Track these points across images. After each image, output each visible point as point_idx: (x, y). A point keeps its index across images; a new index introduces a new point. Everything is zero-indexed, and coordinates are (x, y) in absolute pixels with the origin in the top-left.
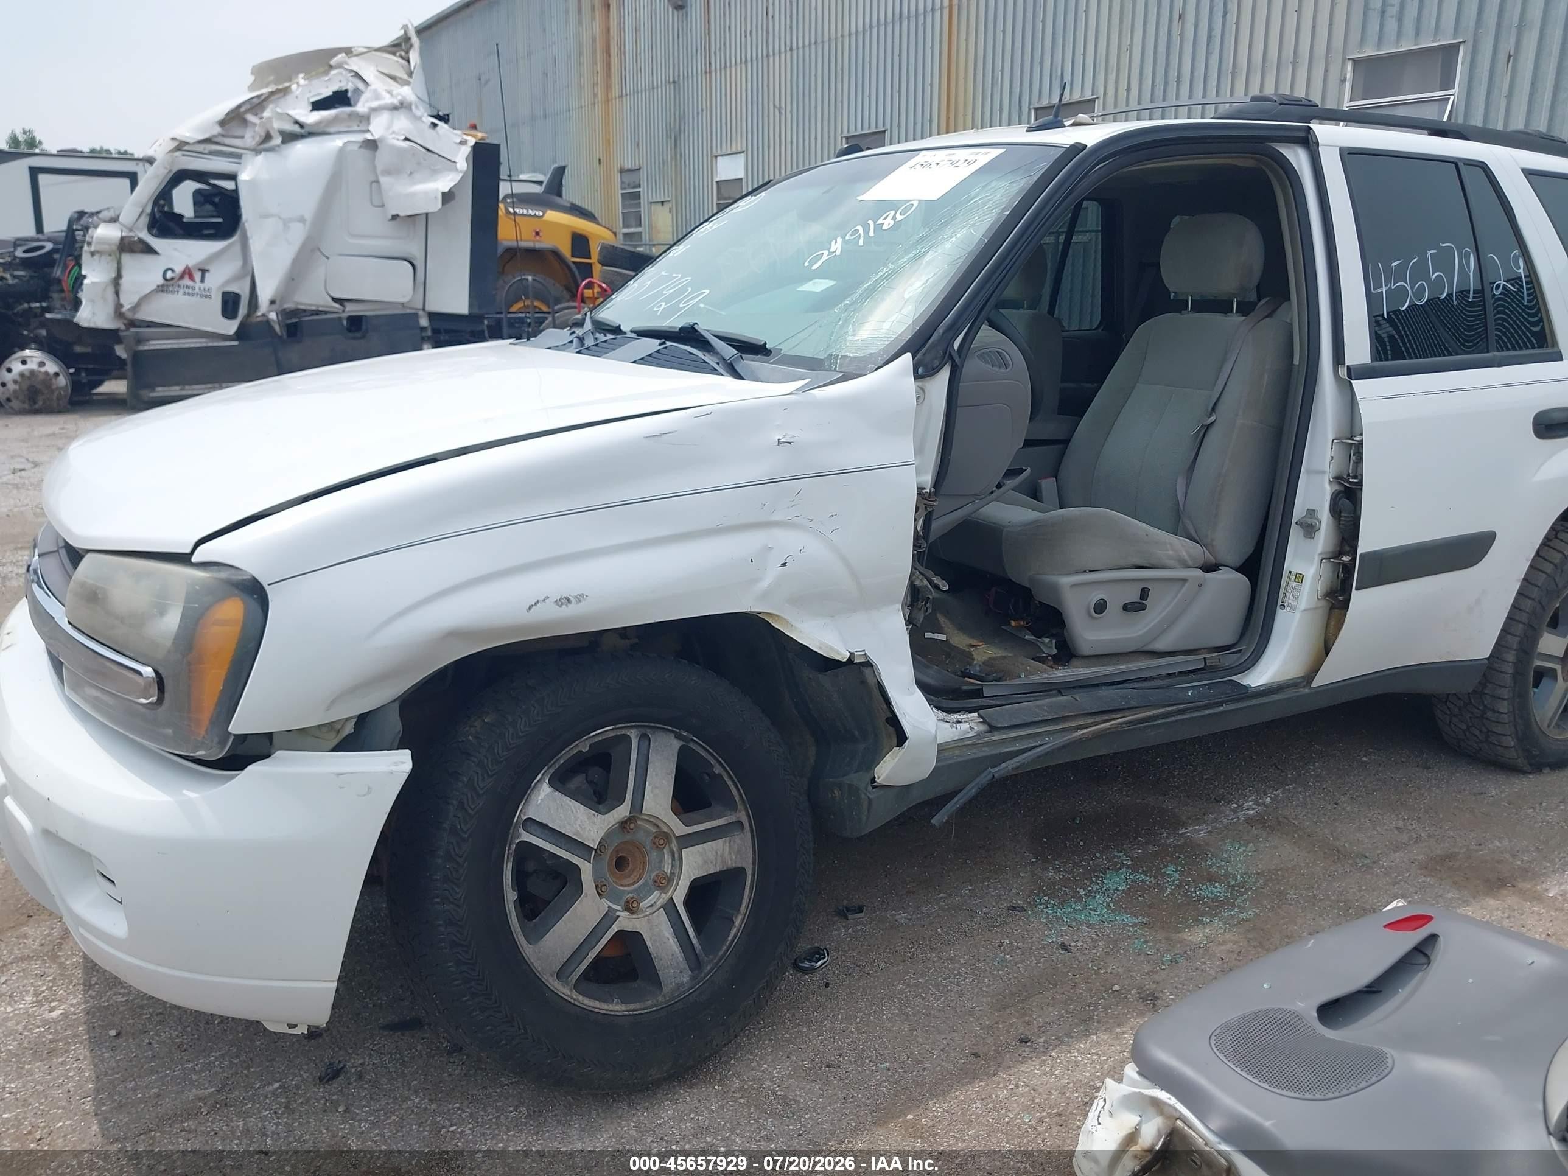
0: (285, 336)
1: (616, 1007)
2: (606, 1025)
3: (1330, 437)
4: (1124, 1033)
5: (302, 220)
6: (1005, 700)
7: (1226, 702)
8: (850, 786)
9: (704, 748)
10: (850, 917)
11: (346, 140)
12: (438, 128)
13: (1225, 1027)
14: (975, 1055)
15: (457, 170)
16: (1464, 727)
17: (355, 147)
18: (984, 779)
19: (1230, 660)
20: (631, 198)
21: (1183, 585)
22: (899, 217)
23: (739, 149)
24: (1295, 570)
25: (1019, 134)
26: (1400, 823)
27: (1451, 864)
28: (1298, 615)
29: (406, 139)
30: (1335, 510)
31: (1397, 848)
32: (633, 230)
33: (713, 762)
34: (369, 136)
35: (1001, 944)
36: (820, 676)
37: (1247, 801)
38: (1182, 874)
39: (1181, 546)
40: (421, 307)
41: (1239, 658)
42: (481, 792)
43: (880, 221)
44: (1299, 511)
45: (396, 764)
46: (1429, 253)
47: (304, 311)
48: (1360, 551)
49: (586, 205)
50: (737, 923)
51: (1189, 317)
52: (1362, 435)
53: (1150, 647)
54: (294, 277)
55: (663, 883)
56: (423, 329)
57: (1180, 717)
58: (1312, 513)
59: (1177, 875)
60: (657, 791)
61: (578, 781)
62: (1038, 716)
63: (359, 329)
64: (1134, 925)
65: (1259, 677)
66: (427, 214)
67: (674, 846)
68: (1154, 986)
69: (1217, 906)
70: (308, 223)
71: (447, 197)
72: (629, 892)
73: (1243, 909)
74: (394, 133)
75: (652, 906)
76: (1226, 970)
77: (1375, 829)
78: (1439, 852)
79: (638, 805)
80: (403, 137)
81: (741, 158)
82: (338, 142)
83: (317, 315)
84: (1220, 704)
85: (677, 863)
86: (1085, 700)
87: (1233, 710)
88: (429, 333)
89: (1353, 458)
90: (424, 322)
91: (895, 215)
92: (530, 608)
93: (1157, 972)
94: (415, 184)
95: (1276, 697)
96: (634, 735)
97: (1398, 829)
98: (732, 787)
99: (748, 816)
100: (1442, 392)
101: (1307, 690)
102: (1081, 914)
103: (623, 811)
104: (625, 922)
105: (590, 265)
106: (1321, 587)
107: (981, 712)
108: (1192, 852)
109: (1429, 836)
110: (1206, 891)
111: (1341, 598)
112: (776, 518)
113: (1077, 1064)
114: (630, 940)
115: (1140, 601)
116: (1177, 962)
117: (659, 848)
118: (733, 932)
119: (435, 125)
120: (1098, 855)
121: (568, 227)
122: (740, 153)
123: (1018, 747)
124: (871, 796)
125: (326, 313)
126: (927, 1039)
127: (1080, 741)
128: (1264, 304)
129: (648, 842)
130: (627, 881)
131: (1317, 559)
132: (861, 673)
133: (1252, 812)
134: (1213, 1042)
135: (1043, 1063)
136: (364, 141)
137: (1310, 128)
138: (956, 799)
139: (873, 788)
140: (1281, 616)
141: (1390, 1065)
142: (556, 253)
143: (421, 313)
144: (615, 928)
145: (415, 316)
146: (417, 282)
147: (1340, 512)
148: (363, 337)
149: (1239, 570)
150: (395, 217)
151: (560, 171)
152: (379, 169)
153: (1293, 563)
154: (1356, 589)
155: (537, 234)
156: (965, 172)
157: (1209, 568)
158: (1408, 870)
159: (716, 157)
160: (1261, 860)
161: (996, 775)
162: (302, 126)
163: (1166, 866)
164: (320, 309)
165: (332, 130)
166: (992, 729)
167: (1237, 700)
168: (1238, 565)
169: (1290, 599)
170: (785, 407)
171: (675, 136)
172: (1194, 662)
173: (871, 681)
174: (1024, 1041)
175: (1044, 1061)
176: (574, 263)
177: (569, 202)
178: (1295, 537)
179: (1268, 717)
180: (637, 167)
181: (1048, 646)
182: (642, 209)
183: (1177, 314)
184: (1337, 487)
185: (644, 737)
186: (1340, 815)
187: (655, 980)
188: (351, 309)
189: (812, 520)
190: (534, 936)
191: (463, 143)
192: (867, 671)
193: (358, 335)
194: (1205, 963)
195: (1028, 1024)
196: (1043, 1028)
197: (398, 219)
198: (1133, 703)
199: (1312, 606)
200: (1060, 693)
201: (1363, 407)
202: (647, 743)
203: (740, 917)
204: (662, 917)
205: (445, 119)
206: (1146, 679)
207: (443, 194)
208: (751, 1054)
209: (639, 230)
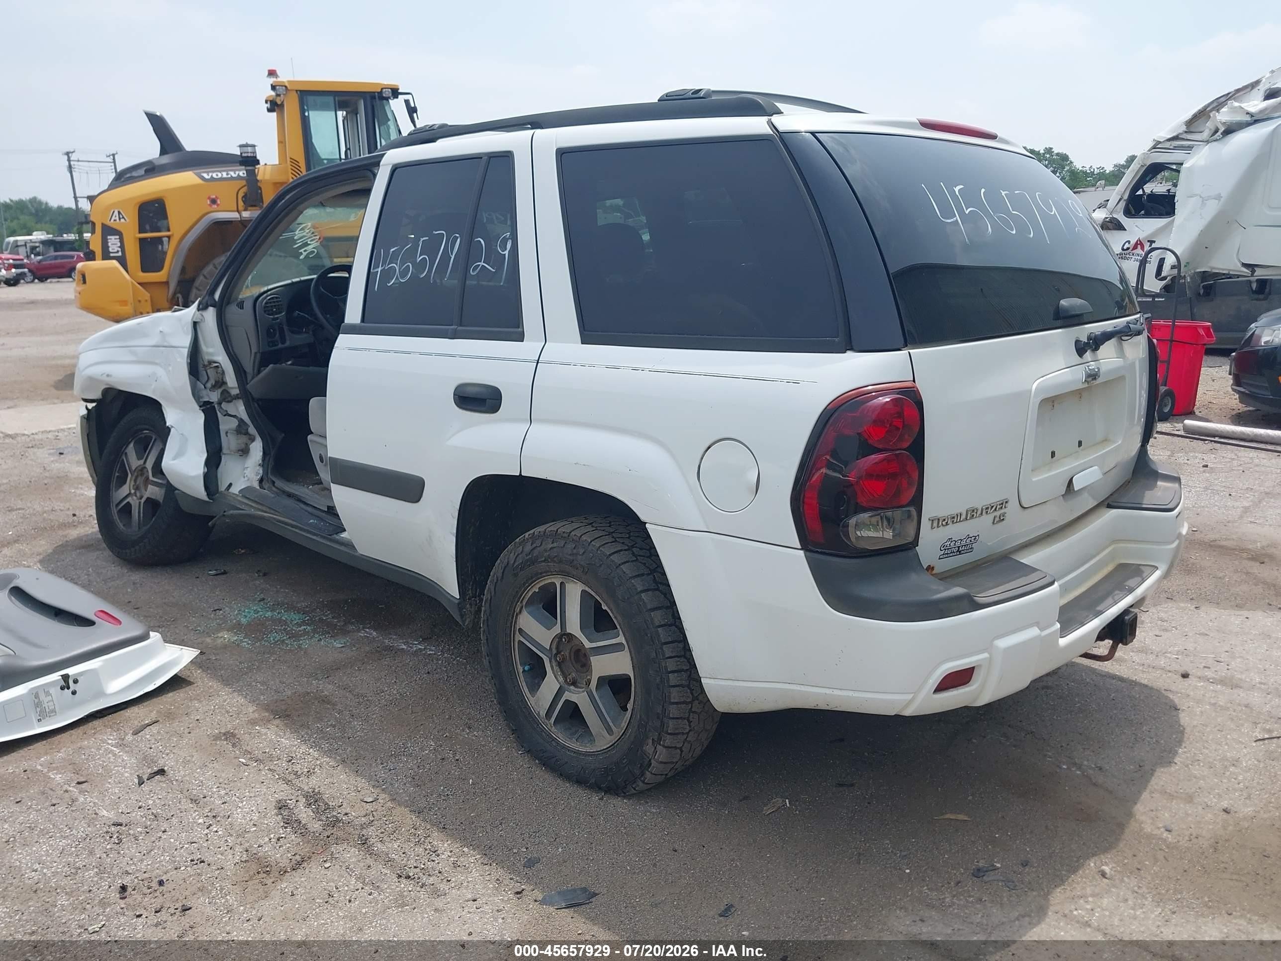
5: (1218, 197)
46: (422, 239)
47: (1218, 274)
63: (1265, 291)
70: (1223, 200)
82: (1272, 126)
83: (1229, 278)
96: (154, 437)
100: (389, 351)
102: (252, 611)
125: (1238, 276)
148: (1267, 297)
162: (1250, 115)
164: (1232, 273)
165: (1275, 115)
185: (155, 440)
188: (1259, 274)
193: (1264, 295)
195: (150, 608)
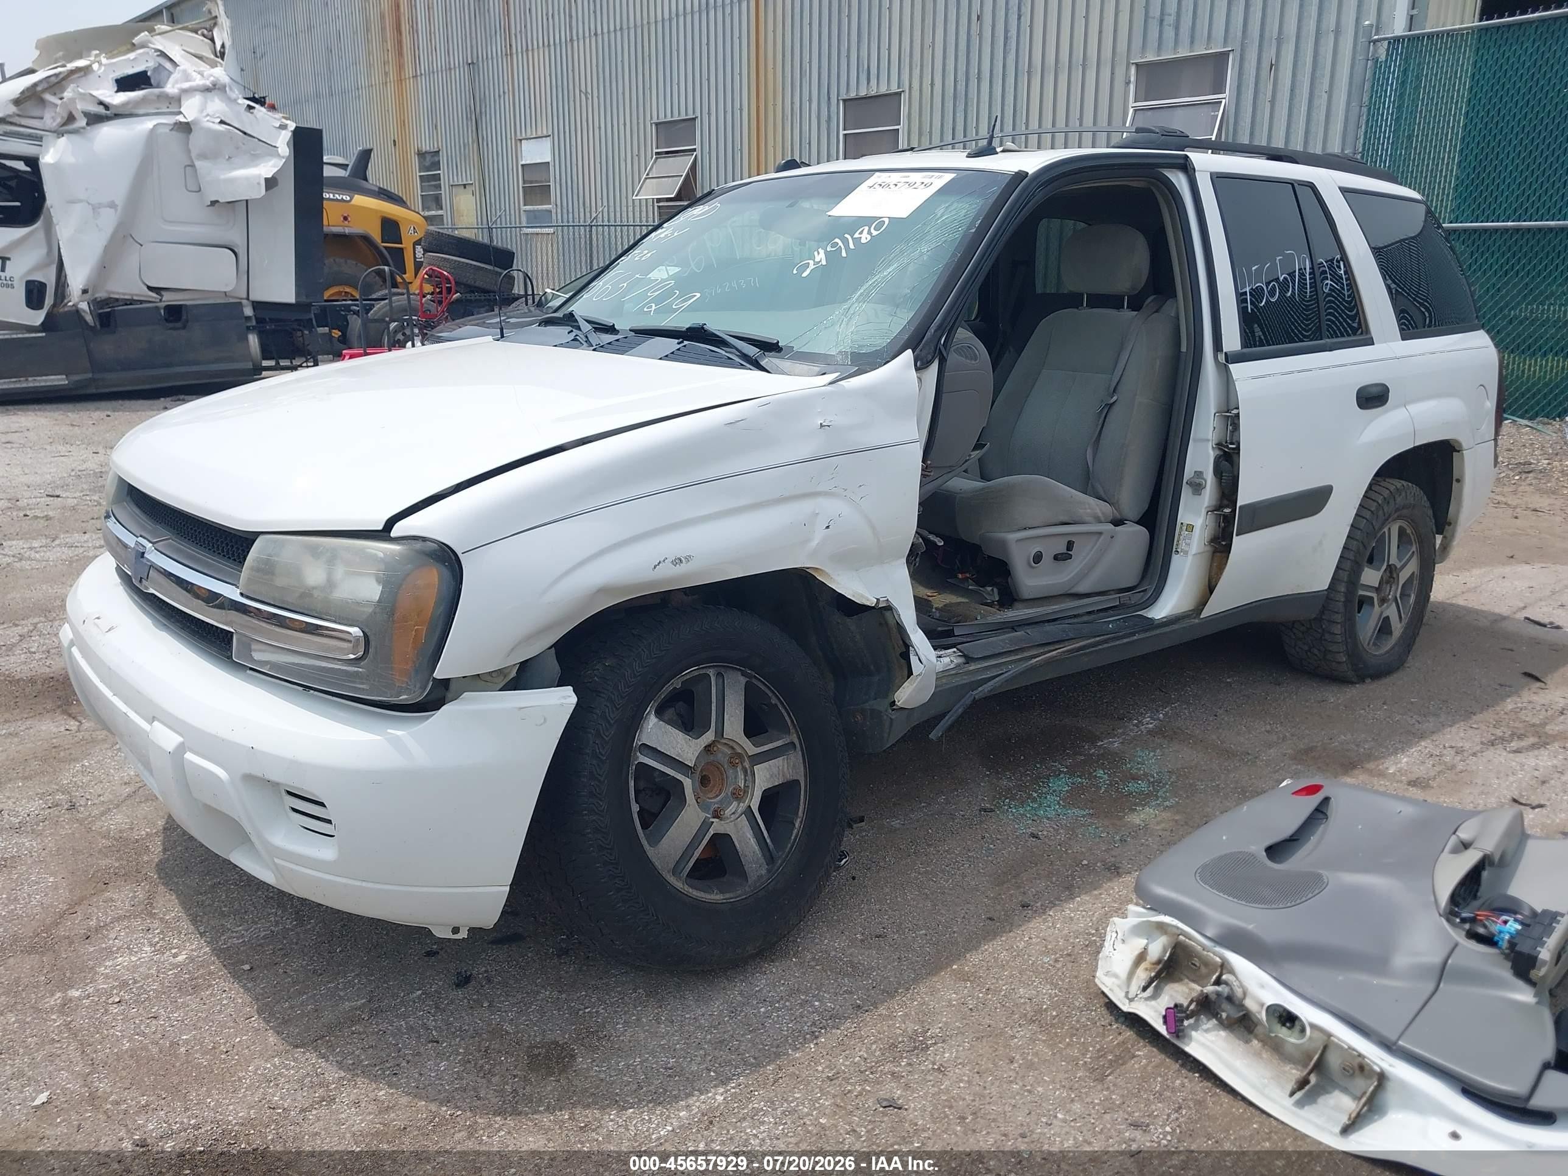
0: (98, 327)
1: (715, 897)
2: (711, 910)
3: (1213, 411)
4: (1101, 894)
5: (112, 205)
6: (972, 637)
7: (1138, 632)
8: (873, 710)
9: (764, 683)
10: (855, 826)
11: (155, 122)
12: (255, 111)
13: (1204, 867)
14: (991, 919)
15: (279, 155)
16: (1306, 648)
17: (167, 130)
18: (967, 700)
19: (1135, 598)
20: (431, 181)
21: (1099, 538)
22: (875, 233)
23: (545, 133)
24: (1186, 522)
25: (959, 159)
26: (1268, 728)
27: (1313, 754)
28: (1190, 558)
29: (222, 122)
30: (1218, 471)
31: (1270, 746)
32: (433, 213)
33: (770, 694)
34: (181, 118)
35: (983, 838)
36: (848, 620)
37: (1145, 718)
38: (1109, 776)
39: (1092, 506)
40: (245, 296)
41: (1142, 597)
42: (612, 722)
43: (857, 235)
44: (1188, 473)
45: (564, 698)
46: (1278, 258)
47: (117, 300)
48: (1238, 505)
49: (393, 189)
50: (797, 825)
51: (1085, 312)
52: (1238, 408)
53: (1074, 591)
54: (105, 267)
55: (738, 795)
56: (248, 318)
57: (1106, 645)
58: (1198, 474)
59: (1106, 777)
60: (732, 719)
61: (670, 713)
62: (1003, 648)
63: (178, 319)
64: (1084, 816)
65: (1161, 610)
66: (247, 201)
67: (747, 764)
68: (1113, 859)
69: (1145, 799)
70: (119, 208)
71: (271, 183)
72: (715, 803)
73: (1165, 799)
74: (208, 115)
75: (733, 813)
76: (1167, 844)
77: (1250, 733)
78: (1302, 747)
79: (720, 732)
80: (219, 120)
81: (547, 144)
82: (149, 124)
83: (131, 304)
84: (1133, 634)
85: (749, 778)
86: (1035, 634)
87: (1143, 639)
88: (254, 323)
89: (1230, 428)
90: (248, 311)
91: (869, 230)
92: (655, 567)
93: (1112, 849)
94: (235, 169)
95: (1175, 627)
96: (711, 673)
97: (1268, 732)
98: (785, 714)
99: (799, 738)
101: (1197, 621)
102: (1040, 810)
103: (709, 736)
104: (717, 827)
105: (402, 249)
106: (1207, 535)
107: (958, 647)
108: (1112, 760)
109: (1293, 735)
110: (1132, 786)
111: (1224, 543)
112: (819, 489)
113: (1071, 919)
114: (721, 841)
115: (1065, 551)
116: (1125, 841)
117: (734, 766)
118: (795, 831)
119: (250, 107)
120: (1038, 766)
121: (376, 211)
122: (546, 137)
123: (989, 674)
124: (893, 717)
125: (141, 302)
126: (949, 911)
127: (1033, 669)
128: (1152, 301)
129: (724, 761)
130: (710, 796)
131: (1204, 512)
132: (883, 616)
133: (1151, 726)
134: (1198, 878)
135: (1045, 921)
136: (176, 124)
137: (1187, 157)
138: (947, 718)
139: (893, 710)
140: (1175, 558)
141: (1326, 880)
142: (366, 238)
143: (245, 302)
144: (711, 832)
145: (239, 306)
146: (240, 269)
147: (1222, 473)
148: (184, 327)
149: (1138, 523)
150: (214, 203)
151: (365, 156)
152: (193, 155)
153: (1184, 516)
154: (1237, 535)
155: (345, 218)
156: (926, 194)
157: (1118, 522)
158: (1282, 762)
159: (521, 140)
160: (1169, 761)
161: (977, 697)
162: (107, 107)
163: (1095, 771)
164: (135, 298)
165: (141, 112)
166: (968, 659)
167: (1146, 631)
168: (1137, 519)
169: (1183, 546)
170: (823, 396)
171: (476, 118)
172: (1112, 601)
173: (891, 622)
174: (1025, 906)
175: (1046, 918)
176: (386, 248)
177: (376, 186)
178: (1186, 493)
179: (1167, 644)
180: (436, 150)
181: (992, 593)
182: (443, 192)
183: (1076, 310)
184: (1218, 452)
185: (719, 675)
186: (1221, 724)
187: (743, 874)
188: (169, 299)
189: (846, 490)
190: (654, 841)
191: (283, 127)
192: (888, 614)
193: (179, 325)
194: (1147, 840)
195: (1024, 893)
196: (1038, 895)
197: (217, 204)
198: (1072, 636)
199: (1202, 550)
200: (1014, 629)
201: (1239, 386)
202: (721, 680)
203: (799, 820)
204: (744, 820)
205: (261, 101)
206: (1075, 616)
207: (266, 180)
208: (812, 933)
209: (440, 212)
